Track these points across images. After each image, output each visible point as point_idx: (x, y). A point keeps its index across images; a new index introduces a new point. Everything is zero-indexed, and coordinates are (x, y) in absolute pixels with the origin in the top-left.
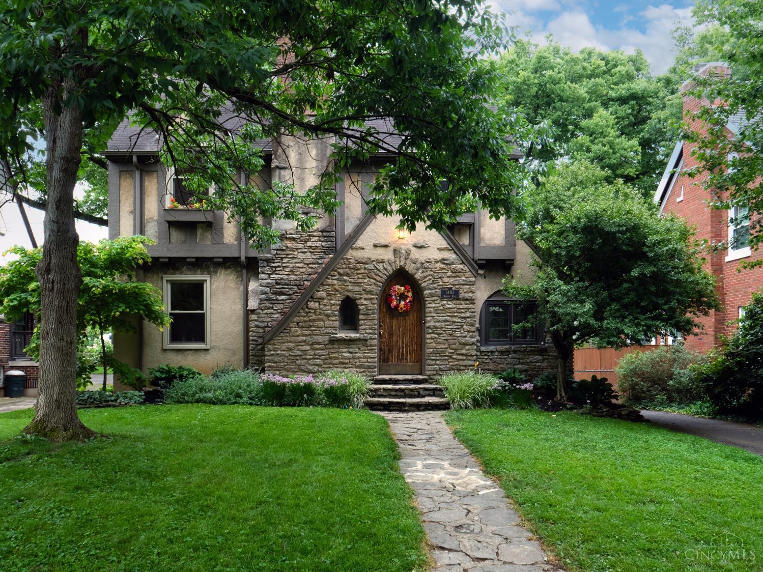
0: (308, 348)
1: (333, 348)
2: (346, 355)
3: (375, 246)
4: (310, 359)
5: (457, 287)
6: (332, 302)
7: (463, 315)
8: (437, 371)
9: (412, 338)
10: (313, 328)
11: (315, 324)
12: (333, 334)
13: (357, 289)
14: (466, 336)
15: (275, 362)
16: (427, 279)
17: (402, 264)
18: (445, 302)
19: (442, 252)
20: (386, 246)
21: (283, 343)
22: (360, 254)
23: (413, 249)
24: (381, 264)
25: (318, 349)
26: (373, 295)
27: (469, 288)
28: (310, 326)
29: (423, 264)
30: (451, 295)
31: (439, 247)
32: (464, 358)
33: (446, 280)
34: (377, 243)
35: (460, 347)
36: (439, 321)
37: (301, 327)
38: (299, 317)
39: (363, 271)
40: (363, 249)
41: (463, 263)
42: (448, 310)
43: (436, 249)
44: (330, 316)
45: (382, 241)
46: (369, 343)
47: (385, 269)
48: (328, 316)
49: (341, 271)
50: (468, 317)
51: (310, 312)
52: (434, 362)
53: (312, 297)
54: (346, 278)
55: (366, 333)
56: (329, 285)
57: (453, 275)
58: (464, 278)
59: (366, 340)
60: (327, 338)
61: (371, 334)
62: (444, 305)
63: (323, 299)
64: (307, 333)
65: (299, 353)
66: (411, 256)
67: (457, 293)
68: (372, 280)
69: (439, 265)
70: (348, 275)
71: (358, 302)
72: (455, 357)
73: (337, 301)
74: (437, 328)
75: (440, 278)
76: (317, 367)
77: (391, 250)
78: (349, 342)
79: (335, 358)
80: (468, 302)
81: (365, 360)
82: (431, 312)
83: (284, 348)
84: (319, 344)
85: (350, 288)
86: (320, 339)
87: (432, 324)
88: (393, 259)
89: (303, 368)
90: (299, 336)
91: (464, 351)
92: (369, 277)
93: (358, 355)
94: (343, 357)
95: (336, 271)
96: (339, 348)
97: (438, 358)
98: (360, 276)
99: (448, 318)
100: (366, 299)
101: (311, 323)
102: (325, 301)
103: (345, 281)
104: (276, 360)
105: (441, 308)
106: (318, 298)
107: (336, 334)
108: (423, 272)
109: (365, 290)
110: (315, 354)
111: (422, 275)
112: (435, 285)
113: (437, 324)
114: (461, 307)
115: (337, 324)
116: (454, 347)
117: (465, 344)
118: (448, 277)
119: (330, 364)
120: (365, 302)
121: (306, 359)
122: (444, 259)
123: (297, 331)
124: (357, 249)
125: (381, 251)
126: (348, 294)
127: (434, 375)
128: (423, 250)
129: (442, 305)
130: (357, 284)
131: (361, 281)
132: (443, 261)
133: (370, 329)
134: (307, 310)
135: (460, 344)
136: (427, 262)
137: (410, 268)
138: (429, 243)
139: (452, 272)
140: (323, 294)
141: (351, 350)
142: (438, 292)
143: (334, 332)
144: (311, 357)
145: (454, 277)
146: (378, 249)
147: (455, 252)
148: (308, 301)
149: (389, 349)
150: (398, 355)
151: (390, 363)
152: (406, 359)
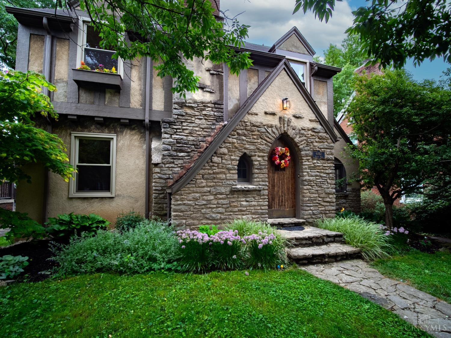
0: (212, 197)
1: (233, 198)
2: (244, 203)
3: (266, 113)
4: (214, 208)
5: (323, 150)
6: (232, 157)
7: (327, 171)
8: (311, 215)
10: (216, 180)
11: (218, 176)
13: (252, 147)
14: (329, 188)
15: (182, 212)
16: (303, 142)
17: (285, 129)
18: (315, 161)
19: (312, 123)
20: (274, 114)
21: (190, 193)
22: (254, 119)
23: (293, 118)
24: (271, 128)
25: (220, 199)
26: (265, 153)
27: (330, 151)
28: (214, 178)
29: (300, 130)
30: (319, 156)
31: (310, 118)
32: (328, 204)
34: (267, 111)
35: (326, 196)
36: (312, 176)
37: (206, 179)
38: (204, 169)
39: (256, 133)
40: (257, 115)
41: (326, 132)
42: (317, 168)
43: (308, 120)
44: (231, 170)
45: (271, 110)
46: (262, 192)
47: (274, 133)
48: (229, 170)
49: (240, 132)
50: (331, 173)
51: (214, 166)
52: (309, 208)
53: (215, 153)
54: (244, 138)
55: (260, 185)
56: (230, 143)
57: (320, 141)
58: (327, 144)
59: (260, 191)
60: (228, 189)
61: (263, 185)
62: (315, 163)
63: (225, 154)
64: (212, 184)
65: (205, 202)
66: (292, 124)
67: (323, 154)
68: (264, 141)
69: (310, 132)
70: (245, 135)
71: (253, 158)
72: (322, 203)
73: (236, 156)
74: (311, 181)
75: (312, 142)
76: (219, 215)
77: (277, 117)
78: (246, 192)
79: (235, 206)
80: (329, 162)
81: (259, 208)
82: (306, 169)
83: (191, 198)
84: (221, 194)
85: (248, 146)
86: (223, 190)
87: (307, 178)
88: (278, 125)
89: (207, 216)
90: (204, 187)
91: (328, 199)
92: (261, 138)
93: (253, 203)
94: (242, 206)
95: (235, 131)
96: (238, 198)
97: (311, 205)
98: (255, 137)
99: (318, 174)
100: (259, 156)
101: (215, 176)
102: (226, 156)
103: (243, 140)
104: (183, 209)
105: (313, 165)
106: (221, 154)
107: (236, 185)
108: (300, 137)
109: (258, 149)
110: (218, 203)
111: (299, 139)
112: (308, 148)
113: (311, 178)
114: (325, 165)
115: (236, 176)
116: (322, 196)
117: (329, 194)
118: (317, 142)
119: (231, 211)
120: (259, 159)
121: (210, 208)
122: (314, 128)
124: (252, 114)
125: (270, 118)
126: (246, 151)
127: (309, 218)
128: (300, 120)
129: (313, 163)
130: (252, 143)
131: (256, 141)
132: (313, 130)
133: (263, 181)
134: (211, 164)
135: (326, 193)
136: (303, 129)
137: (291, 133)
138: (304, 115)
139: (319, 138)
140: (225, 150)
141: (248, 199)
142: (311, 153)
143: (234, 183)
144: (215, 206)
145: (321, 142)
146: (268, 116)
147: (321, 124)
148: (213, 156)
149: (272, 198)
150: (279, 203)
151: (273, 209)
152: (285, 205)
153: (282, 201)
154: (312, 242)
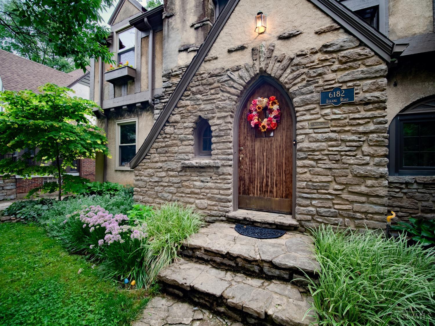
0: (164, 174)
1: (185, 175)
2: (198, 184)
3: (230, 51)
4: (165, 186)
5: (350, 84)
6: (185, 125)
7: (361, 129)
8: (313, 215)
9: (279, 166)
10: (168, 155)
11: (170, 149)
12: (185, 160)
13: (209, 107)
14: (367, 164)
15: (140, 187)
16: (299, 80)
17: (263, 65)
18: (328, 111)
19: (323, 36)
20: (242, 48)
21: (146, 169)
22: (213, 65)
23: (279, 44)
24: (237, 73)
25: (171, 176)
26: (226, 112)
27: (373, 84)
28: (166, 152)
29: (292, 59)
30: (338, 98)
31: (317, 29)
32: (363, 199)
33: (330, 76)
34: (232, 47)
35: (356, 180)
36: (317, 141)
37: (159, 153)
38: (158, 142)
39: (216, 85)
40: (216, 58)
41: (361, 44)
42: (333, 123)
43: (312, 34)
44: (184, 140)
45: (239, 44)
46: (221, 170)
47: (241, 77)
48: (182, 140)
49: (194, 89)
50: (372, 132)
51: (166, 137)
52: (308, 202)
53: (168, 121)
54: (199, 96)
55: (218, 159)
56: (183, 107)
57: (343, 67)
58: (364, 68)
59: (218, 167)
60: (179, 165)
61: (223, 159)
62: (326, 115)
63: (177, 122)
64: (163, 159)
65: (157, 179)
66: (276, 53)
67: (350, 93)
68: (226, 94)
69: (320, 56)
70: (200, 92)
71: (211, 122)
72: (345, 196)
73: (190, 123)
74: (314, 151)
75: (320, 75)
76: (171, 195)
77: (248, 51)
78: (201, 169)
79: (187, 187)
80: (371, 106)
81: (216, 191)
82: (303, 128)
83: (146, 174)
84: (173, 170)
85: (202, 106)
86: (173, 165)
87: (305, 145)
88: (251, 62)
89: (160, 195)
90: (157, 162)
91: (363, 189)
92: (223, 91)
93: (209, 184)
94: (195, 187)
95: (190, 90)
96: (191, 176)
97: (314, 196)
98: (213, 91)
99: (333, 135)
100: (219, 118)
101: (166, 149)
102: (179, 125)
103: (198, 100)
104: (140, 185)
105: (322, 120)
106: (173, 122)
107: (189, 160)
108: (293, 71)
109: (217, 107)
110: (169, 182)
111: (291, 76)
112: (311, 88)
113: (314, 145)
114: (357, 116)
115: (190, 149)
116: (343, 180)
117: (366, 177)
118: (334, 71)
119: (182, 192)
120: (218, 122)
121: (162, 186)
122: (325, 46)
123: (155, 157)
124: (210, 60)
125: (236, 56)
126: (199, 114)
127: (308, 221)
128: (293, 41)
129: (323, 116)
130: (209, 101)
131: (213, 97)
132: (325, 49)
133: (223, 154)
134: (164, 135)
135: (356, 176)
136: (298, 56)
137: (274, 69)
138: (301, 29)
139: (341, 62)
140: (177, 117)
141: (202, 179)
142: (316, 96)
143: (187, 157)
144: (166, 184)
145: (345, 69)
146: (233, 54)
147: (347, 31)
148: (165, 125)
149: (250, 178)
150: (261, 187)
151: (251, 195)
152: (271, 192)
153: (267, 185)
154: (237, 264)
